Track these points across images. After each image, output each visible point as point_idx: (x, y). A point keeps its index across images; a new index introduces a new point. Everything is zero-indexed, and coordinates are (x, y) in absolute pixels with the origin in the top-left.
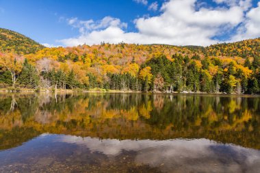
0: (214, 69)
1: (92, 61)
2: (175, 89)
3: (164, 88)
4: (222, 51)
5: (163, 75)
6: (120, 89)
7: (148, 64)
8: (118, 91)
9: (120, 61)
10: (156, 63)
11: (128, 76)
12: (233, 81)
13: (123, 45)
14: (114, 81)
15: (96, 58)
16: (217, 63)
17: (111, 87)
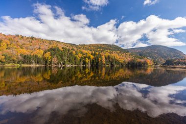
0: (80, 55)
1: (7, 45)
2: (63, 64)
3: (58, 63)
4: (83, 47)
5: (57, 57)
6: (30, 64)
7: (49, 50)
8: (29, 65)
9: (30, 47)
10: (54, 51)
11: (36, 56)
12: (87, 60)
13: (32, 38)
14: (26, 59)
15: (11, 44)
16: (82, 53)
17: (23, 63)
